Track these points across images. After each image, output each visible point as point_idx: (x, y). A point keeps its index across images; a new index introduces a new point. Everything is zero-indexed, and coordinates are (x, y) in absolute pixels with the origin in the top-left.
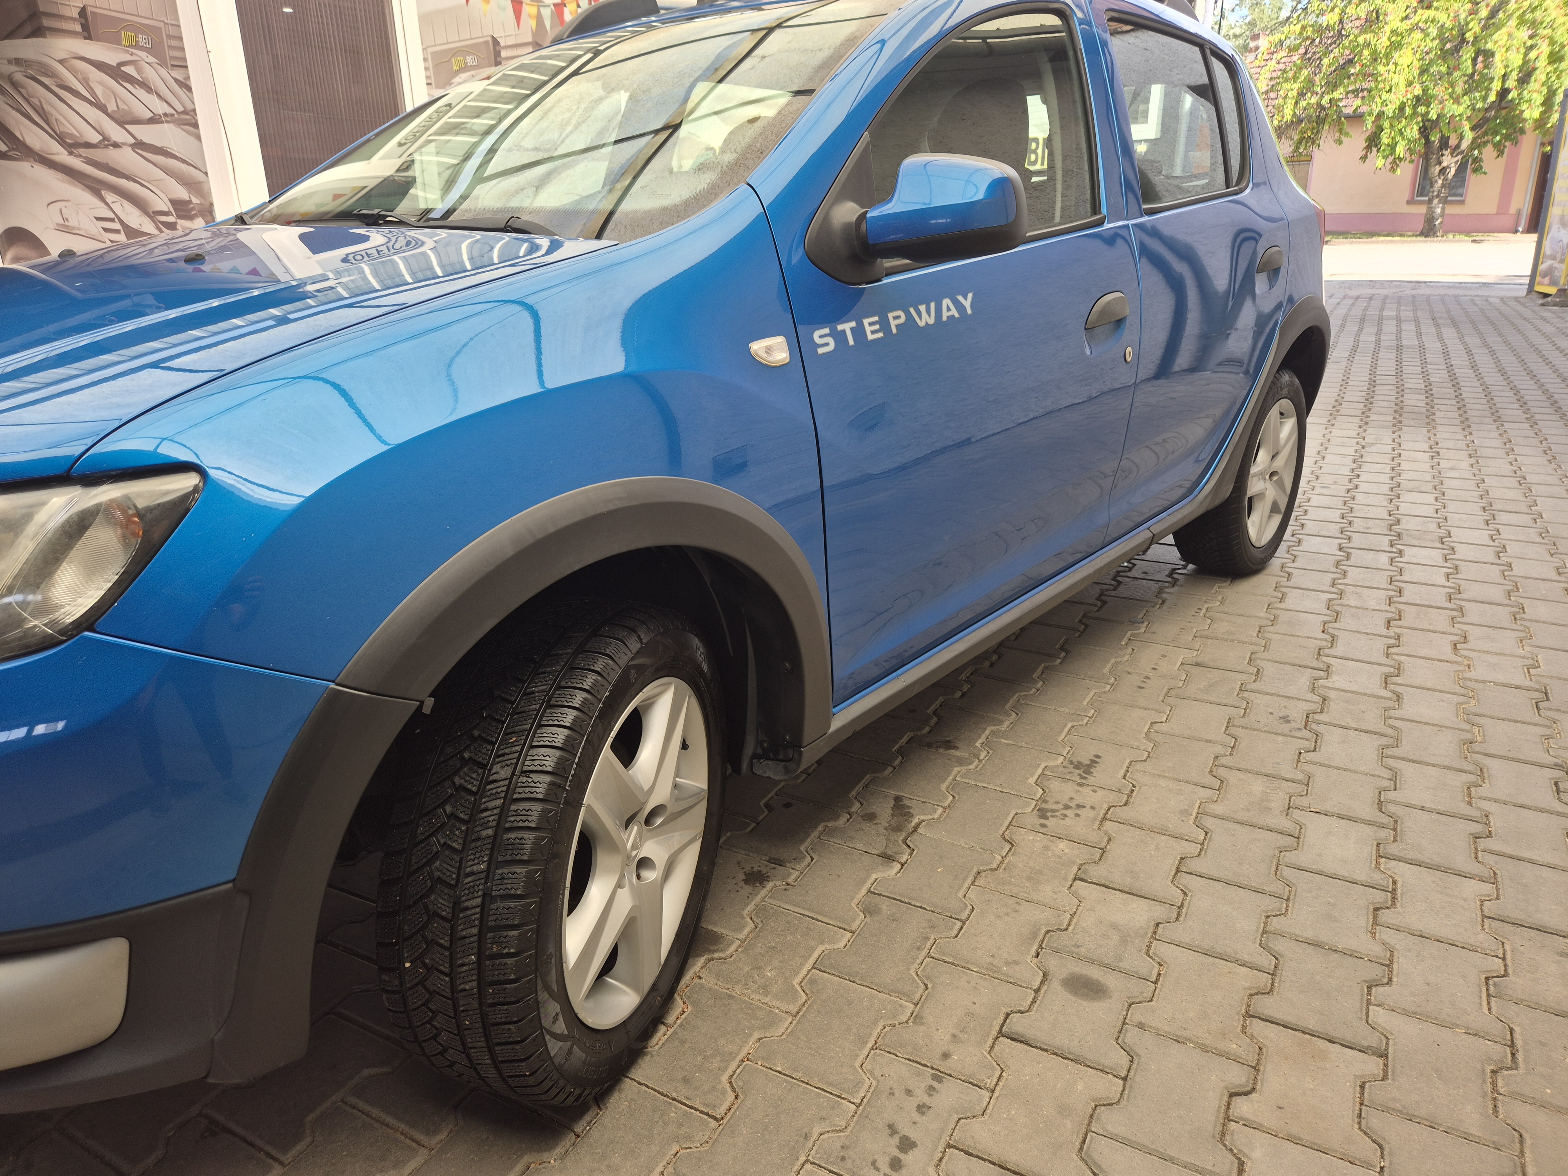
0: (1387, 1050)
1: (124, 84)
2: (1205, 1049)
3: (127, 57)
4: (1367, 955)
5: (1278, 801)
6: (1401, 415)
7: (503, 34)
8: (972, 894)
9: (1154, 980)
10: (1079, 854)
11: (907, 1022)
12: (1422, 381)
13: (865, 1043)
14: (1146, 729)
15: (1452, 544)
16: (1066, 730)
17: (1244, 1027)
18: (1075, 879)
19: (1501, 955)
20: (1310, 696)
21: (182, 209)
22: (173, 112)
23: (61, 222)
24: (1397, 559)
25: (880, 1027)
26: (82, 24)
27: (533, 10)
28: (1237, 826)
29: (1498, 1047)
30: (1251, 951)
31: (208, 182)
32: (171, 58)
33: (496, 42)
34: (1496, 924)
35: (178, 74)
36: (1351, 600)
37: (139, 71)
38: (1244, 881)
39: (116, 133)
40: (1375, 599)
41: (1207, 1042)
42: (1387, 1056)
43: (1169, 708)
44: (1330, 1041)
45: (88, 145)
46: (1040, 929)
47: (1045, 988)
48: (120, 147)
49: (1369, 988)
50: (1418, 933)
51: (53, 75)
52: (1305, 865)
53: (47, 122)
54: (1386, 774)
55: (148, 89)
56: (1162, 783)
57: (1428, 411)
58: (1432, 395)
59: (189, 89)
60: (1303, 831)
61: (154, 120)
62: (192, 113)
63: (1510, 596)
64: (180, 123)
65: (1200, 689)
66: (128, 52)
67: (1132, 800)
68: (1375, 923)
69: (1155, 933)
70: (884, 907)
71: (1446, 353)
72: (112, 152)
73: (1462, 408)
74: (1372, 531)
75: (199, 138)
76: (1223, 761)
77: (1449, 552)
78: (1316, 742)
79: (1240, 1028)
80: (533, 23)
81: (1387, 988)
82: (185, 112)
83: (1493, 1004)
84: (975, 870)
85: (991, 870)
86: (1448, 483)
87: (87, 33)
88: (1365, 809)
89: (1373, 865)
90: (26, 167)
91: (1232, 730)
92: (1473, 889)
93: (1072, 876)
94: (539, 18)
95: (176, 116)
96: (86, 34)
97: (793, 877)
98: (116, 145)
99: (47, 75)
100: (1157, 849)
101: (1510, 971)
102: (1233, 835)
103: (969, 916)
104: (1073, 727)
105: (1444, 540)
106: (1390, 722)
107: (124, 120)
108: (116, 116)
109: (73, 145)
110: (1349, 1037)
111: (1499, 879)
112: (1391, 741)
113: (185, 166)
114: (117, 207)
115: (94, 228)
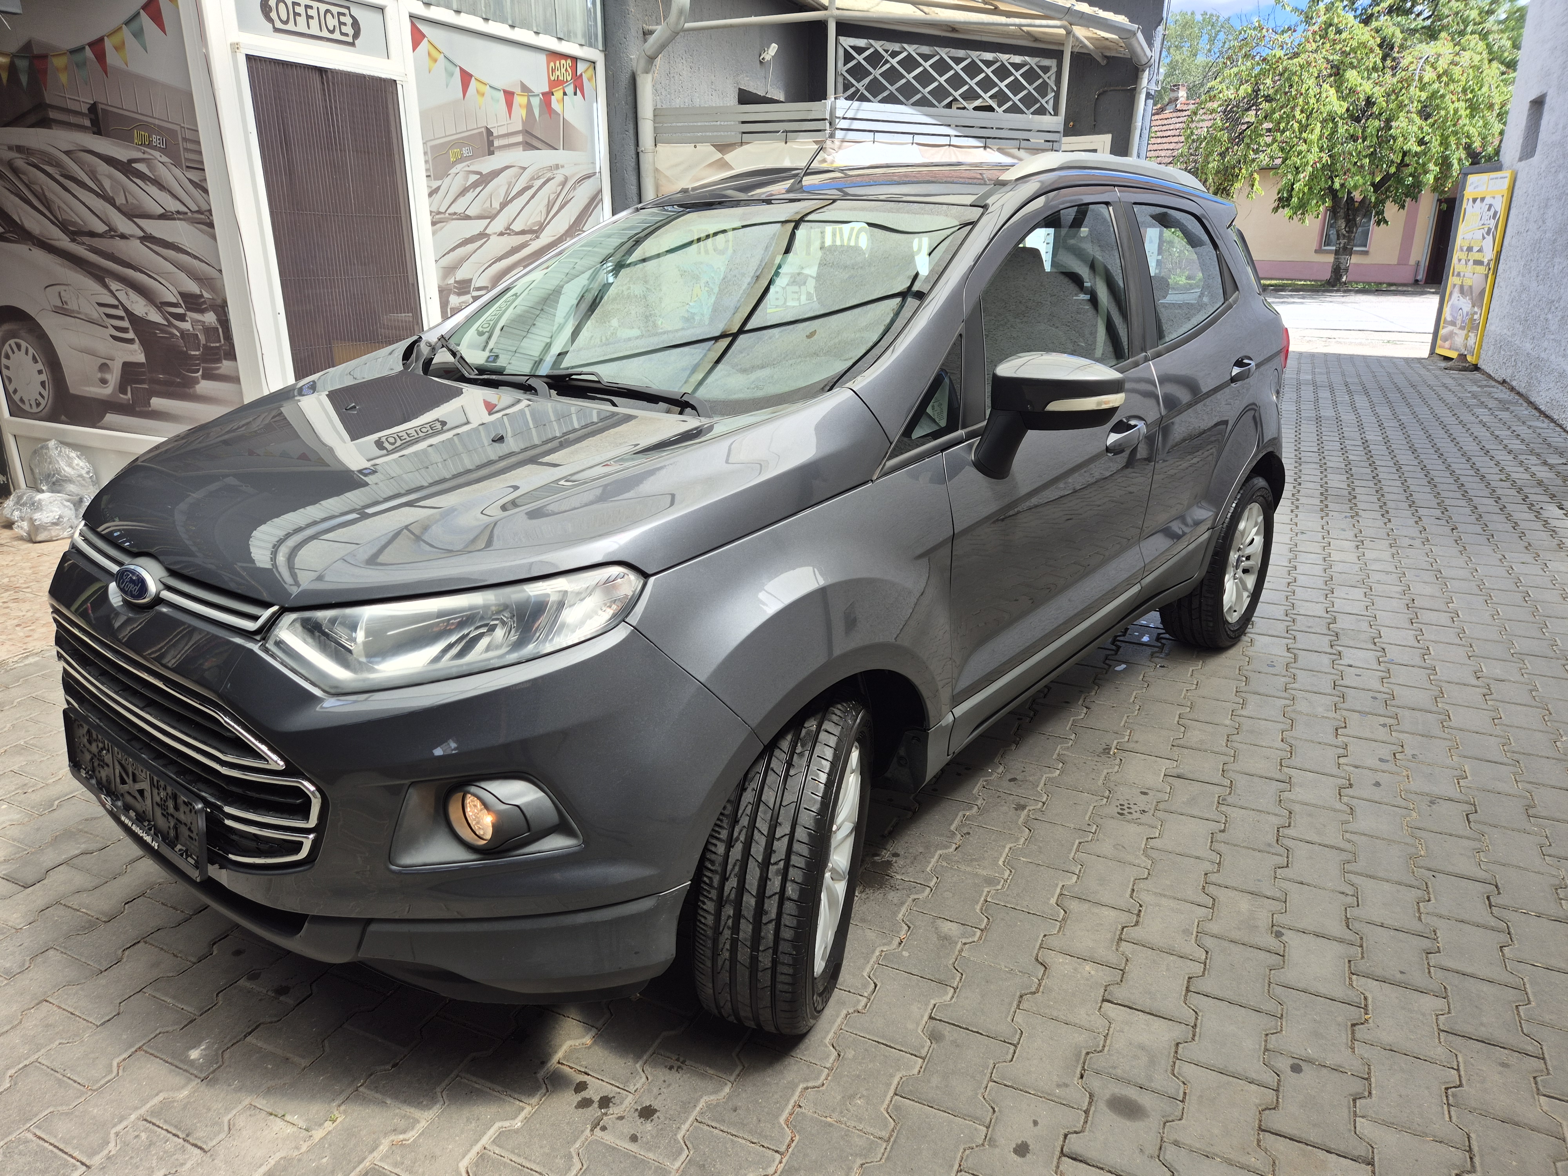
0: (1373, 1158)
1: (135, 180)
2: (1230, 1163)
3: (140, 155)
4: (1351, 1070)
5: (1263, 919)
6: (1326, 498)
7: (495, 125)
8: (1019, 1018)
9: (1181, 1099)
10: (1104, 976)
11: (983, 1145)
12: (1341, 459)
13: (952, 1166)
14: (1143, 846)
15: (1384, 646)
16: (1075, 847)
17: (1259, 1141)
18: (1103, 1001)
19: (1456, 1067)
20: (1278, 810)
21: (192, 302)
22: (185, 210)
23: (60, 304)
24: (1337, 662)
25: (962, 1150)
26: (91, 120)
27: (523, 100)
28: (1232, 945)
29: (1460, 1153)
30: (1256, 1069)
31: (222, 279)
32: (186, 159)
33: (489, 132)
34: (1451, 1037)
35: (194, 176)
36: (1302, 706)
37: (149, 167)
38: (1244, 1002)
39: (123, 225)
40: (1322, 705)
41: (1231, 1156)
42: (1373, 1165)
43: (1160, 823)
44: (1327, 1151)
45: (92, 234)
46: (1080, 1052)
47: (1093, 1108)
48: (127, 238)
49: (1354, 1100)
50: (1388, 1048)
51: (58, 165)
52: (1292, 983)
53: (49, 209)
54: (1350, 890)
55: (161, 187)
56: (1164, 902)
57: (1350, 493)
58: (1352, 475)
59: (206, 191)
60: (1287, 950)
61: (165, 216)
62: (207, 213)
63: (1437, 702)
64: (194, 222)
65: (1183, 803)
66: (140, 150)
67: (1141, 920)
68: (1354, 1039)
69: (1176, 1052)
70: (946, 1033)
71: (1361, 426)
72: (119, 243)
73: (1380, 492)
74: (1313, 630)
75: (214, 237)
76: (1213, 878)
77: (1381, 654)
78: (1288, 857)
79: (1255, 1142)
80: (524, 112)
81: (1369, 1100)
82: (199, 212)
83: (1453, 1113)
84: (1018, 994)
85: (1032, 993)
86: (1375, 577)
87: (98, 130)
88: (1336, 928)
89: (1347, 983)
90: (22, 249)
91: (1216, 846)
92: (1430, 1003)
93: (1101, 998)
94: (529, 107)
95: (189, 214)
96: (95, 129)
97: (863, 1003)
98: (123, 237)
99: (51, 165)
100: (1168, 970)
101: (1464, 1082)
102: (1229, 955)
103: (1020, 1039)
104: (1080, 843)
105: (1376, 640)
106: (1347, 835)
107: (133, 214)
108: (124, 209)
109: (75, 233)
110: (1342, 1147)
111: (1449, 994)
112: (1350, 857)
113: (196, 262)
114: (121, 296)
115: (96, 313)
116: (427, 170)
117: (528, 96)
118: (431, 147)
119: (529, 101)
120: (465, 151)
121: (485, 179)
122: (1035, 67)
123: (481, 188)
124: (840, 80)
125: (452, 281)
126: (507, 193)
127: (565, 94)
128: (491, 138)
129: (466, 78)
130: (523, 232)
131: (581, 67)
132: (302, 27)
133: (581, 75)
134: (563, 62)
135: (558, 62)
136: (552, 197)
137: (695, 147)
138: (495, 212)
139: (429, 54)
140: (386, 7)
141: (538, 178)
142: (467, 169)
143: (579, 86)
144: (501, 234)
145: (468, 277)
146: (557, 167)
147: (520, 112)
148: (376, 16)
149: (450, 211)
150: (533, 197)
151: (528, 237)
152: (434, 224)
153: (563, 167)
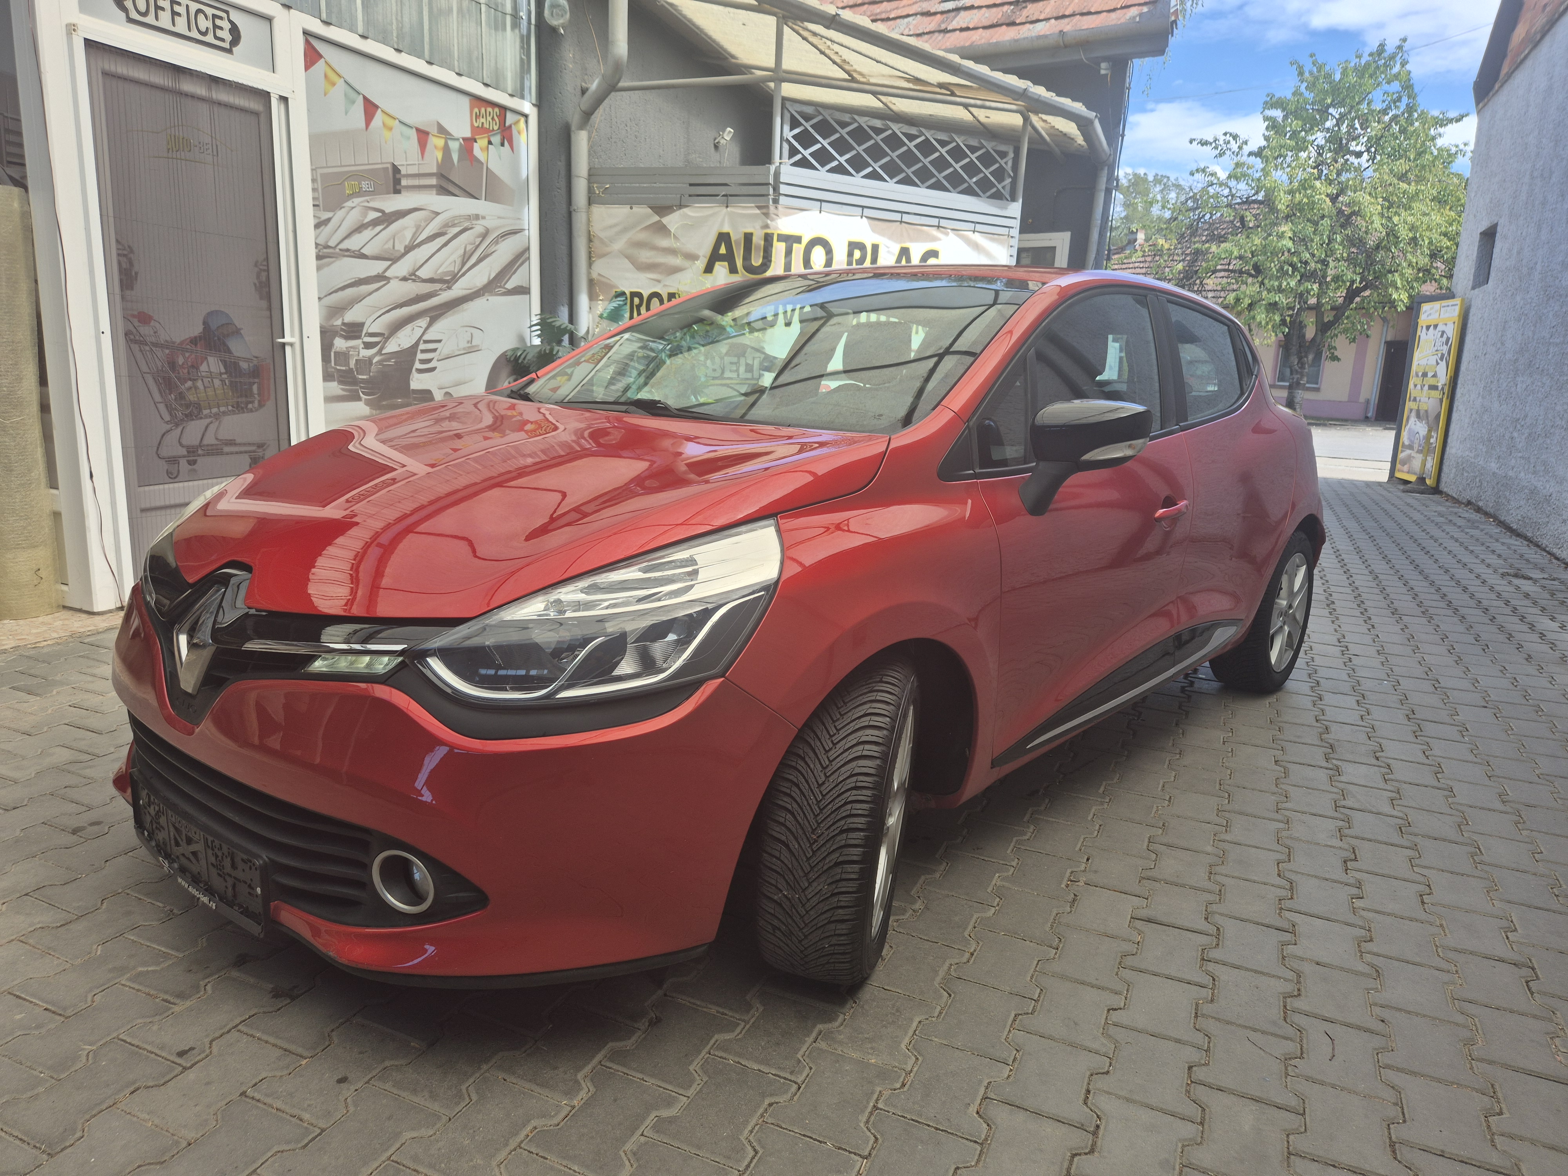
7: (405, 163)
27: (440, 142)
33: (396, 170)
35: (14, 171)
80: (439, 155)
94: (446, 150)
116: (314, 199)
117: (446, 139)
118: (322, 175)
119: (446, 144)
120: (365, 185)
121: (387, 219)
122: (992, 152)
123: (381, 227)
124: (786, 147)
125: (339, 322)
126: (415, 236)
127: (490, 143)
128: (398, 176)
129: (370, 108)
130: (431, 281)
131: (510, 118)
132: (165, 20)
133: (510, 126)
134: (489, 109)
135: (483, 110)
136: (469, 247)
137: (631, 208)
138: (398, 255)
139: (326, 76)
140: (274, 17)
141: (454, 225)
142: (366, 204)
143: (507, 135)
144: (404, 279)
145: (360, 319)
146: (477, 217)
147: (434, 154)
148: (264, 25)
149: (342, 246)
150: (446, 244)
151: (437, 286)
152: (319, 257)
153: (484, 218)
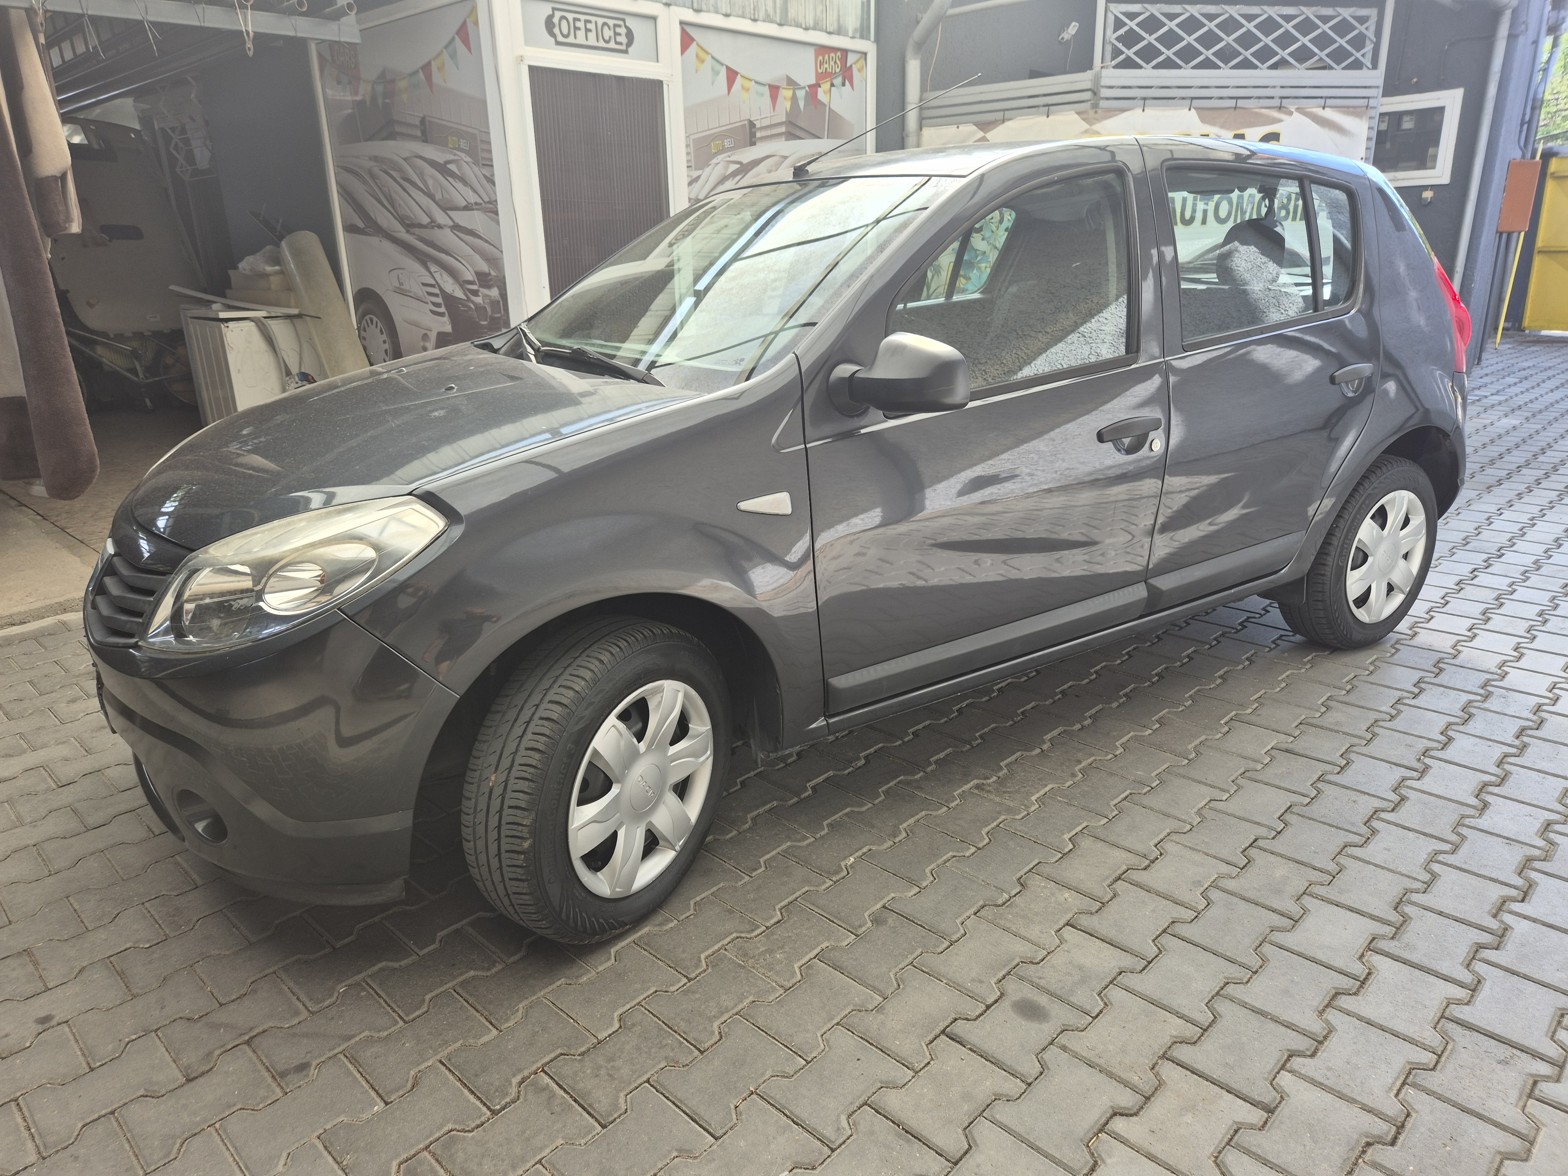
0: (1276, 1107)
1: (448, 178)
2: (1110, 1075)
3: (452, 157)
4: (1304, 1030)
5: (1296, 886)
7: (759, 117)
8: (969, 923)
9: (1093, 1015)
10: (1081, 904)
11: (871, 1010)
13: (831, 1020)
14: (1202, 806)
17: (1154, 1065)
18: (1067, 924)
19: (1438, 1053)
20: (1388, 794)
21: (483, 279)
22: (481, 201)
23: (398, 285)
25: (849, 1010)
26: (422, 131)
27: (788, 93)
28: (1242, 902)
29: (1385, 1125)
30: (1194, 1007)
31: (502, 259)
32: (483, 158)
33: (752, 124)
34: (1451, 1025)
35: (486, 171)
36: (1494, 703)
37: (459, 168)
38: (1221, 950)
40: (1521, 705)
41: (1114, 1070)
42: (1273, 1112)
43: (1236, 788)
44: (1230, 1092)
45: (421, 226)
46: (1014, 959)
47: (996, 1005)
48: (442, 228)
49: (1290, 1056)
50: (1366, 1020)
51: (400, 170)
52: (1288, 945)
53: (393, 207)
54: (1425, 877)
55: (465, 182)
56: (1190, 854)
59: (494, 183)
60: (1305, 916)
61: (467, 208)
62: (494, 203)
64: (486, 211)
65: (1277, 774)
66: (452, 153)
67: (1153, 866)
68: (1329, 1005)
69: (1115, 978)
70: (890, 920)
72: (437, 232)
75: (498, 223)
76: (1262, 843)
78: (1368, 838)
79: (1150, 1065)
80: (788, 105)
81: (1307, 1059)
82: (490, 202)
83: (1404, 1091)
84: (980, 903)
85: (996, 905)
87: (425, 139)
88: (1381, 906)
89: (1357, 956)
90: (377, 241)
91: (1288, 817)
92: (1447, 991)
93: (1065, 922)
94: (794, 99)
95: (483, 205)
97: (827, 885)
98: (440, 227)
99: (396, 171)
100: (1154, 910)
101: (1440, 1067)
102: (1232, 909)
103: (960, 938)
104: (1131, 793)
106: (1460, 829)
107: (447, 207)
108: (441, 204)
109: (410, 225)
110: (1247, 1092)
111: (1480, 987)
112: (1449, 847)
113: (486, 245)
114: (437, 275)
115: (421, 291)
116: (688, 161)
117: (794, 89)
118: (693, 140)
119: (794, 94)
120: (727, 143)
121: (744, 169)
122: (1349, 19)
123: (741, 176)
124: (1109, 48)
127: (832, 85)
128: (753, 130)
129: (732, 75)
131: (851, 59)
132: (581, 39)
133: (851, 66)
134: (833, 55)
135: (826, 57)
137: (958, 128)
139: (697, 56)
140: (657, 16)
142: (728, 159)
143: (847, 75)
147: (784, 104)
148: (650, 24)
